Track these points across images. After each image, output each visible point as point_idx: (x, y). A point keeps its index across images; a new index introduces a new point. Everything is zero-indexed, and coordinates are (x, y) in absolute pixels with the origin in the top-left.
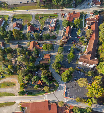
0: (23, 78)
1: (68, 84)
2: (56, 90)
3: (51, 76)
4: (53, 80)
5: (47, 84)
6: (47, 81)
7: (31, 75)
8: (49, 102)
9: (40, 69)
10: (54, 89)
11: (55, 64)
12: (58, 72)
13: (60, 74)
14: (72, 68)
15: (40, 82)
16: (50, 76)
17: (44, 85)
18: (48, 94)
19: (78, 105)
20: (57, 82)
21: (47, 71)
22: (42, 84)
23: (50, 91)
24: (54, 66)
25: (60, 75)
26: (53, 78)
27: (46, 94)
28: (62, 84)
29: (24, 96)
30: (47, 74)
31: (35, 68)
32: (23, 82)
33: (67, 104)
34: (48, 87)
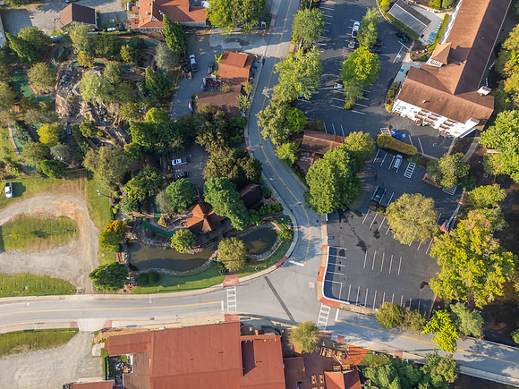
0: (115, 194)
1: (339, 225)
2: (279, 259)
3: (254, 182)
4: (266, 202)
5: (236, 223)
6: (234, 210)
7: (154, 175)
8: (244, 328)
9: (200, 140)
10: (268, 255)
11: (278, 111)
12: (288, 160)
13: (299, 169)
14: (361, 133)
15: (197, 214)
16: (249, 182)
17: (219, 232)
18: (238, 284)
19: (390, 343)
20: (286, 212)
21: (231, 153)
22: (207, 227)
23: (249, 263)
24: (272, 121)
25: (302, 175)
26: (263, 192)
27: (230, 281)
28: (312, 225)
29: (120, 296)
30: (236, 167)
31: (172, 136)
32: (115, 217)
33: (335, 337)
34: (241, 245)
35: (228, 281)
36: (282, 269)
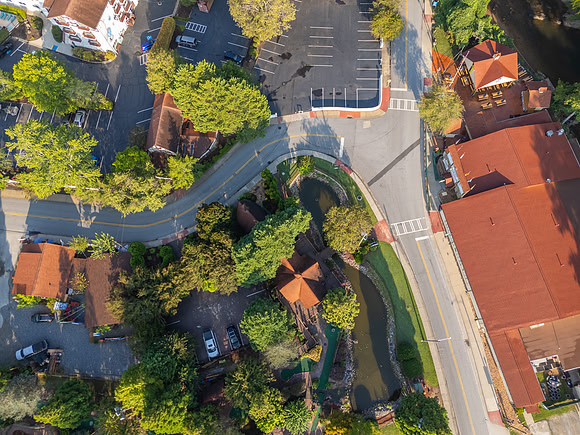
4: (261, 198)
15: (294, 290)
16: (236, 215)
18: (387, 221)
20: (273, 169)
21: (190, 250)
28: (285, 134)
35: (385, 237)
36: (353, 165)
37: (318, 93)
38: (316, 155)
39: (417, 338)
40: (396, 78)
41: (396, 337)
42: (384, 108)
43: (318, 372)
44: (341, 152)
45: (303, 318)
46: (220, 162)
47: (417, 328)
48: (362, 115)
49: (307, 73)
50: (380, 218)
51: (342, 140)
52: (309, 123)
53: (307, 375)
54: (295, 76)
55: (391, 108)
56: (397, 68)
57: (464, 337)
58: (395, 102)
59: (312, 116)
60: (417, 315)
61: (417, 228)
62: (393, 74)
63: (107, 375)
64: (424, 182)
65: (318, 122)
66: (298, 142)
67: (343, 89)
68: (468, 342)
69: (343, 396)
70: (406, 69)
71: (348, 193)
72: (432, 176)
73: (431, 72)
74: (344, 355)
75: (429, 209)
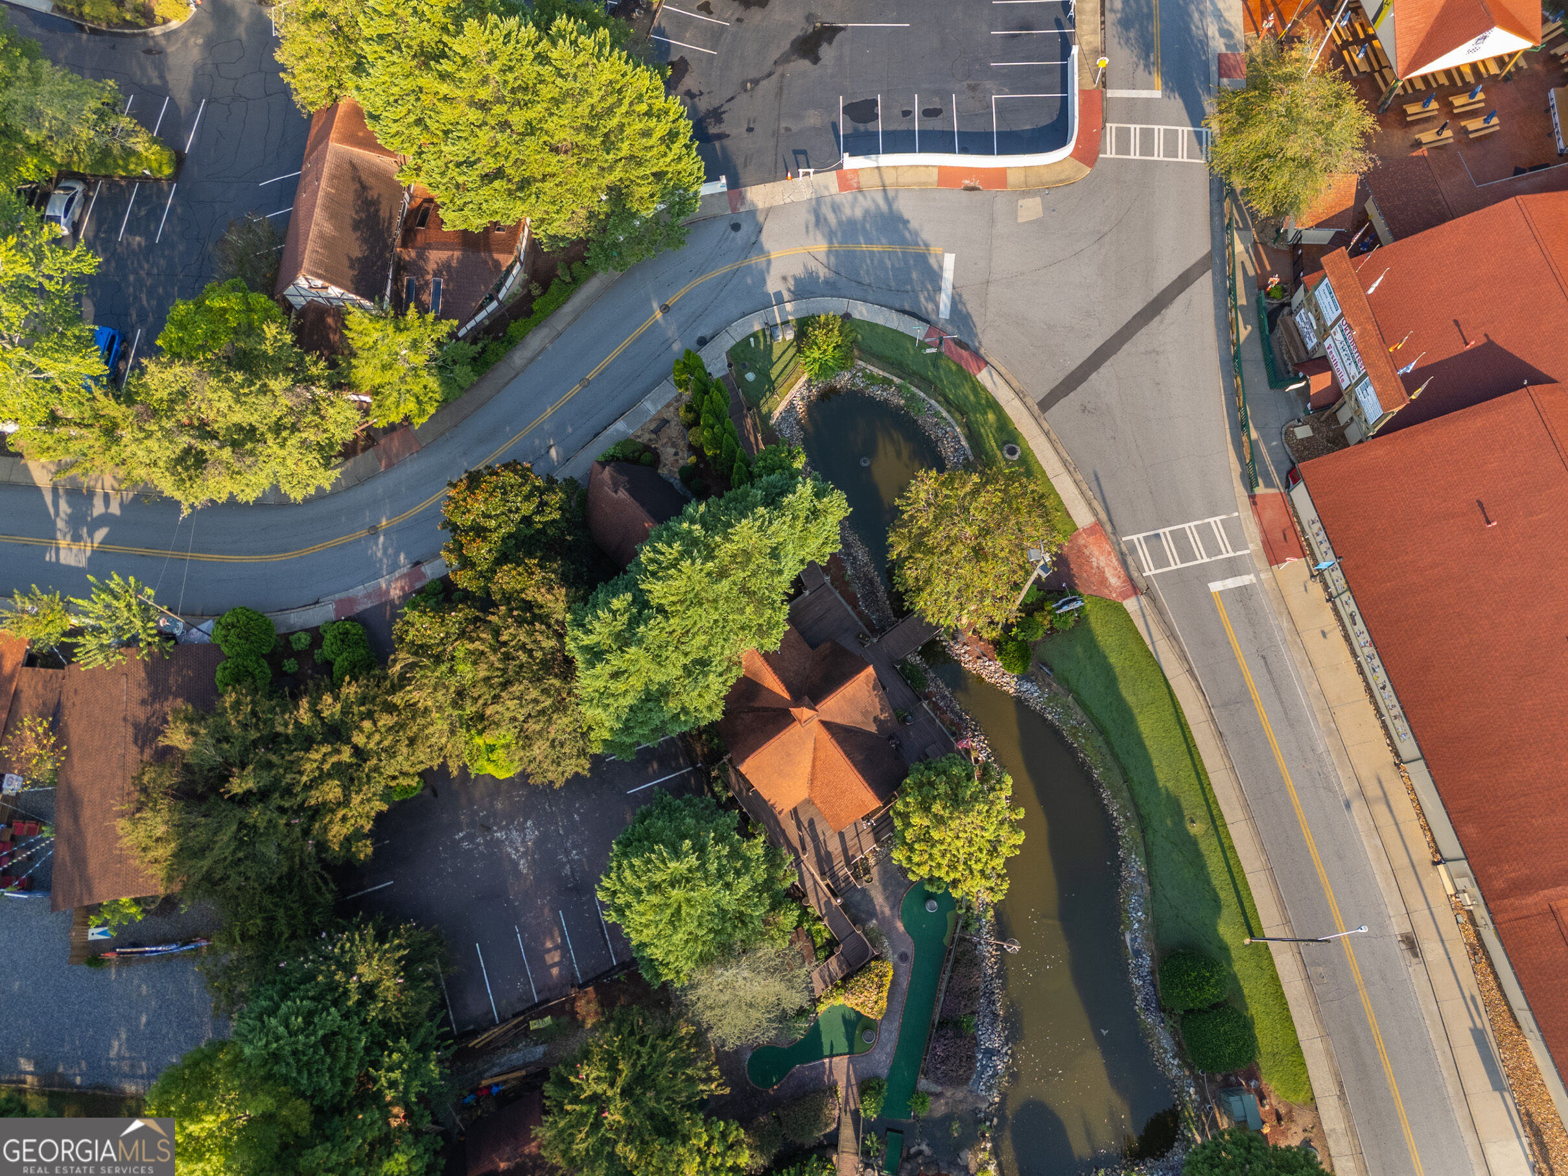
10: (935, 414)
15: (792, 769)
16: (581, 506)
18: (1108, 527)
22: (855, 700)
27: (1100, 566)
35: (1103, 581)
36: (987, 343)
37: (862, 111)
38: (861, 311)
39: (1228, 930)
40: (1124, 56)
41: (1156, 925)
42: (1088, 154)
43: (882, 1058)
44: (944, 300)
45: (824, 862)
46: (536, 340)
47: (1226, 895)
48: (1012, 179)
49: (827, 52)
50: (1082, 517)
51: (949, 261)
52: (836, 208)
53: (840, 1069)
54: (784, 59)
55: (1110, 152)
56: (1125, 23)
57: (1398, 926)
58: (1123, 139)
59: (844, 184)
60: (1227, 849)
61: (1212, 548)
62: (1113, 43)
63: (132, 1076)
64: (1232, 394)
65: (864, 203)
66: (799, 271)
67: (945, 96)
68: (1411, 943)
69: (970, 1141)
70: (1156, 28)
71: (974, 437)
72: (1256, 374)
73: (1239, 35)
74: (970, 995)
75: (1250, 483)
